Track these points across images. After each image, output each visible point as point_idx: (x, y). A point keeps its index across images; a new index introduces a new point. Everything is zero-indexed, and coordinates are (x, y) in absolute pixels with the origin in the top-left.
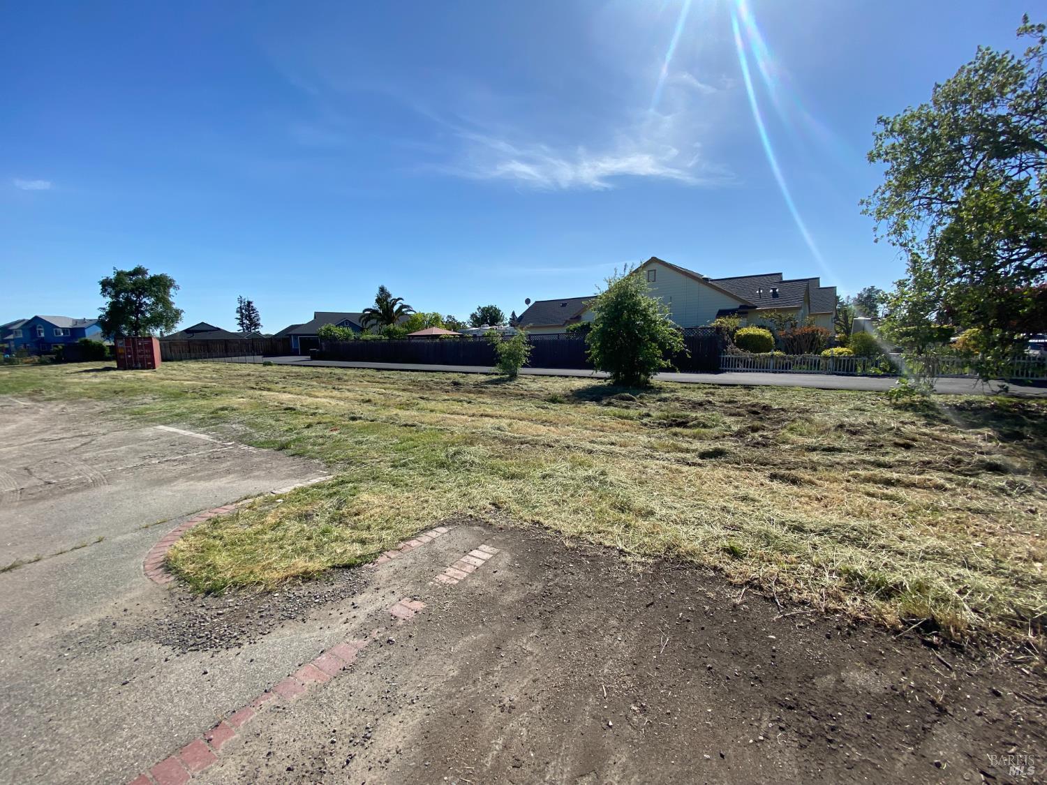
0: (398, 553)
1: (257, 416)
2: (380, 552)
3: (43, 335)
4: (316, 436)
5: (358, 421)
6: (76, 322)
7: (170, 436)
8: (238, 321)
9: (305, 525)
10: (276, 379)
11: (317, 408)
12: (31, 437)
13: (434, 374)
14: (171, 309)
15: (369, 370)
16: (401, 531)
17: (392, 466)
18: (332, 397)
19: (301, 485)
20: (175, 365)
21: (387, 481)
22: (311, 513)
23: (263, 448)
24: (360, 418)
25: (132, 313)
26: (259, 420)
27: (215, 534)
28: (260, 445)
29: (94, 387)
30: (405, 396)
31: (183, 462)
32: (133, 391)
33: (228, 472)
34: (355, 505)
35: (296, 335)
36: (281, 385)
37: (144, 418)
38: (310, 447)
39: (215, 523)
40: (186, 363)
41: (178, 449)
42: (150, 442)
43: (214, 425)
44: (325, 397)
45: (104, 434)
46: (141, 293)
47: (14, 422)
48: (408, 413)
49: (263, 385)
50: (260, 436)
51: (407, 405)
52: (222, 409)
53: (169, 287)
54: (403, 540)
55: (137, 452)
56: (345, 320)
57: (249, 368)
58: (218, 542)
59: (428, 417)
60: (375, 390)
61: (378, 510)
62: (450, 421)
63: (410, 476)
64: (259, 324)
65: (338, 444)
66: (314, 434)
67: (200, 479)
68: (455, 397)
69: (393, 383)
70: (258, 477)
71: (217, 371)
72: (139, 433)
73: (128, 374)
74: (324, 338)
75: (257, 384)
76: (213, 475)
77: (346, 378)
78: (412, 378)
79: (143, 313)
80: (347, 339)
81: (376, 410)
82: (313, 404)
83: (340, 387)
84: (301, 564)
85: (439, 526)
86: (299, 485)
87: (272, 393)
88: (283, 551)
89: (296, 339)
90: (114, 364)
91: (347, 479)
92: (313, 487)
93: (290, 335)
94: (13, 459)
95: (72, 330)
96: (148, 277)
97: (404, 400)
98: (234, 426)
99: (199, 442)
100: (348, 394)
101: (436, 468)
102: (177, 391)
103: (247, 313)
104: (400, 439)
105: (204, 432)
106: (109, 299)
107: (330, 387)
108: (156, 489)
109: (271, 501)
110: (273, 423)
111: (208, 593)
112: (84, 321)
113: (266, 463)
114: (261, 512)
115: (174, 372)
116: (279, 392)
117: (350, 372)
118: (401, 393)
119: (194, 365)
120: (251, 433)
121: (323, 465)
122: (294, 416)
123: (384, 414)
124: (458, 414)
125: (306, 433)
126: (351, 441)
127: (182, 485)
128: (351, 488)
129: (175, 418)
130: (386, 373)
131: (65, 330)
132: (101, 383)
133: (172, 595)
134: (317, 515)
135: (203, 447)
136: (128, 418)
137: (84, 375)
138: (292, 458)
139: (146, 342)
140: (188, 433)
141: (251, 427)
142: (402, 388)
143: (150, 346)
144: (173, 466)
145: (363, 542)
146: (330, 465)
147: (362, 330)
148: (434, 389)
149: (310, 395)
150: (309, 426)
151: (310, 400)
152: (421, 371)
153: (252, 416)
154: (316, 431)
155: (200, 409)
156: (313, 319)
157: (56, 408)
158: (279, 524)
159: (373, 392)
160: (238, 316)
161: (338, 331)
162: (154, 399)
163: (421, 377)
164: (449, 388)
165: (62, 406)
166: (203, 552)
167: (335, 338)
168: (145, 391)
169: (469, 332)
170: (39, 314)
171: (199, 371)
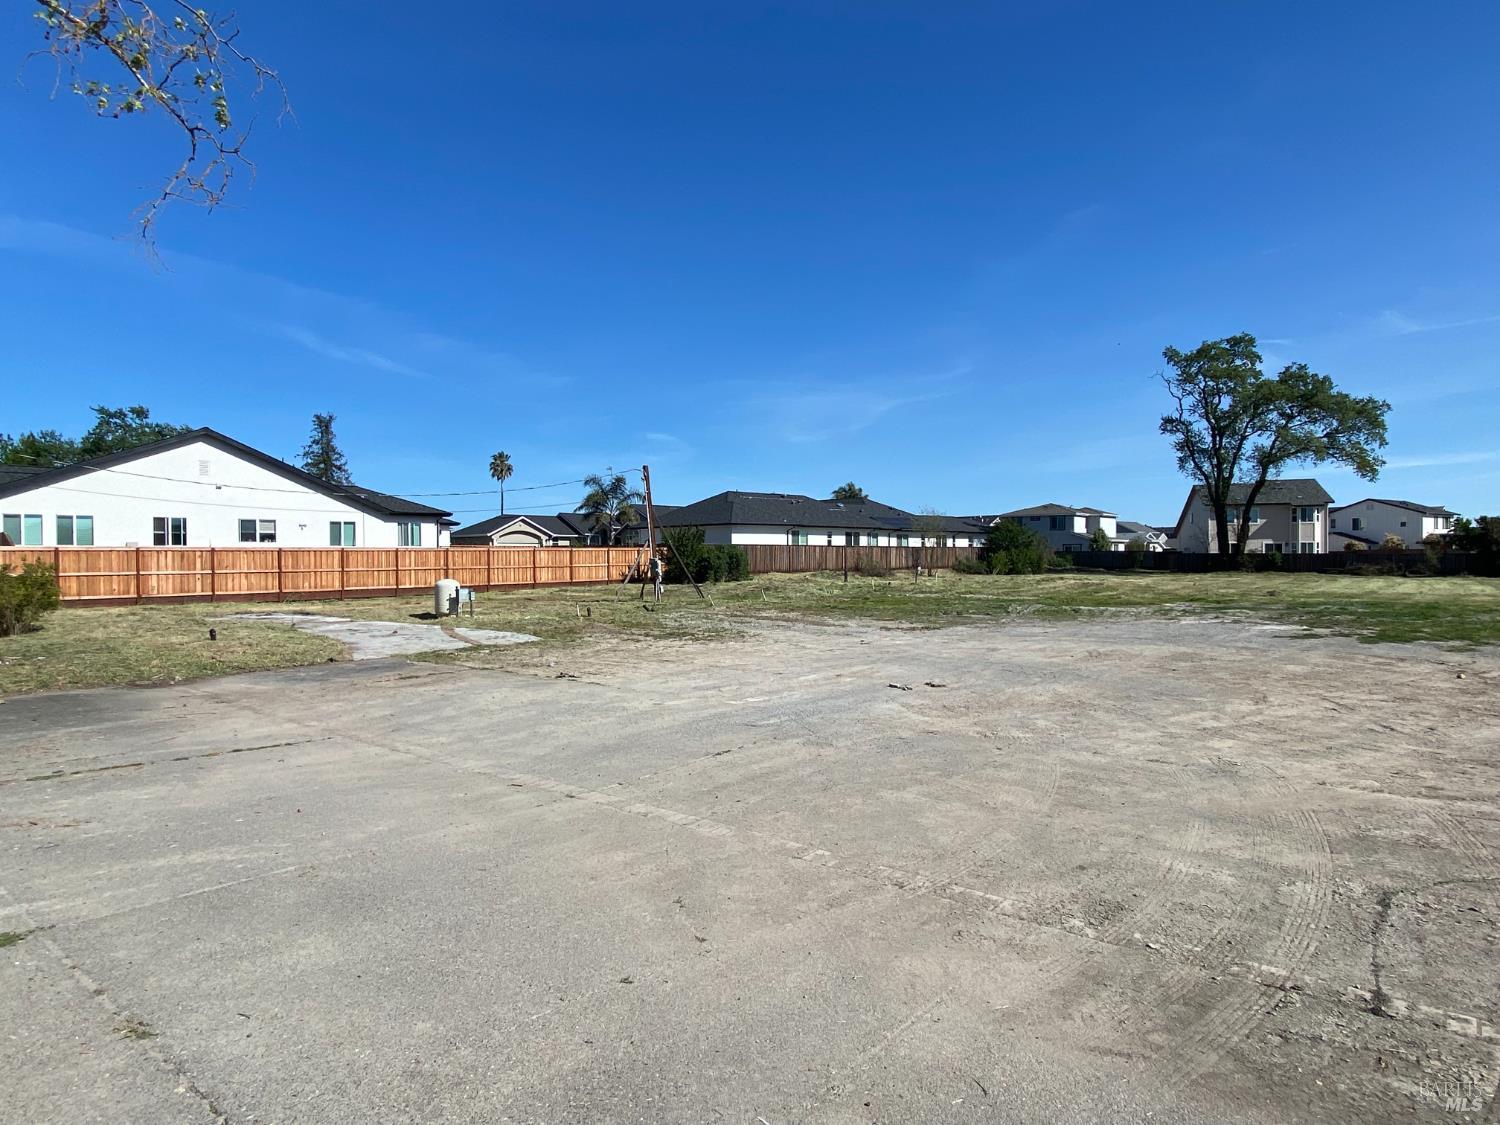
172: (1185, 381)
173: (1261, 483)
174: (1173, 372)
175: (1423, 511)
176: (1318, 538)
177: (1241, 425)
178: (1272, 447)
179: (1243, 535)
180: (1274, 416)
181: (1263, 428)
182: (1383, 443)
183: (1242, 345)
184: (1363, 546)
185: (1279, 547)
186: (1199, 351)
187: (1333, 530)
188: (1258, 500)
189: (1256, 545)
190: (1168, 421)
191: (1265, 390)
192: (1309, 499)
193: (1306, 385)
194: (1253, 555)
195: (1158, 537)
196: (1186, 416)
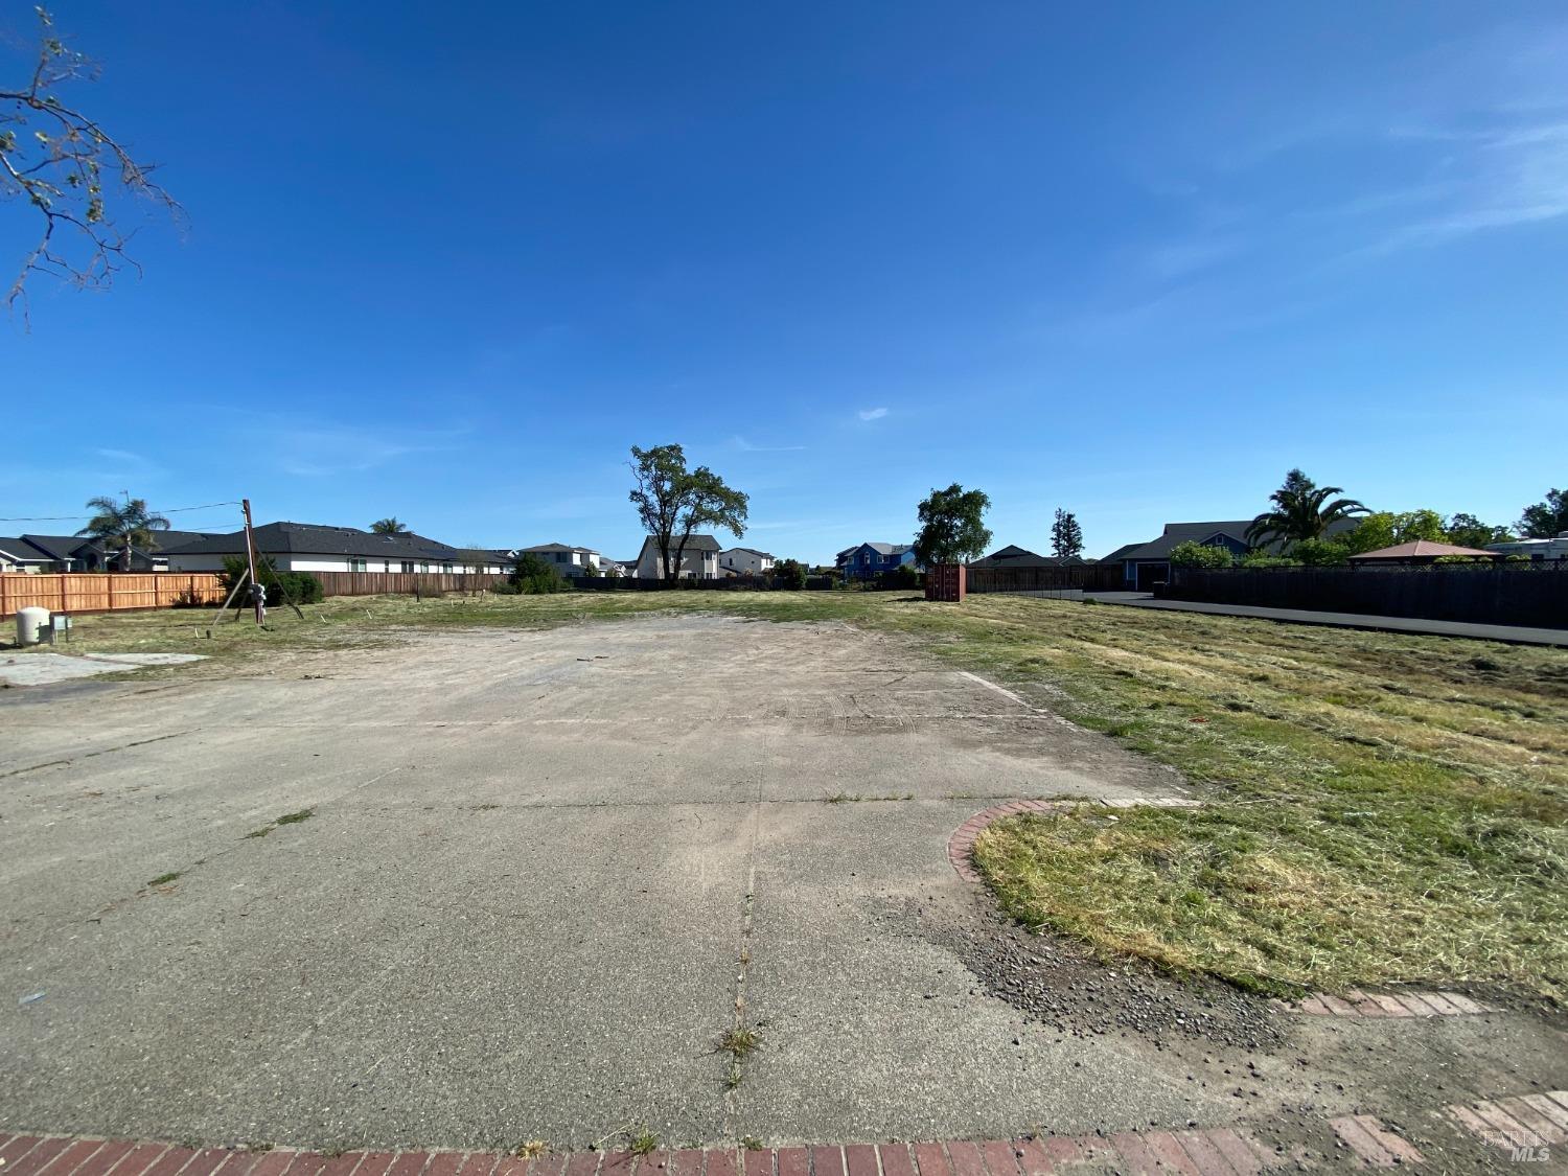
0: (1349, 1011)
1: (1077, 678)
2: (1307, 989)
3: (869, 562)
4: (1167, 726)
5: (1244, 714)
6: (895, 548)
7: (973, 686)
8: (1053, 542)
9: (1154, 874)
10: (1102, 626)
11: (1167, 679)
12: (856, 665)
13: (1418, 638)
14: (980, 530)
15: (1259, 622)
16: (1355, 964)
17: (1322, 818)
18: (1191, 663)
19: (1148, 803)
20: (979, 597)
21: (1313, 845)
22: (1164, 856)
23: (1086, 727)
24: (1248, 708)
25: (943, 537)
26: (1080, 684)
27: (1027, 837)
28: (1081, 722)
29: (905, 619)
30: (1344, 680)
31: (988, 723)
32: (939, 627)
33: (1040, 752)
34: (1246, 872)
35: (1132, 561)
36: (1109, 636)
37: (948, 660)
38: (1157, 742)
39: (1027, 821)
40: (990, 596)
41: (983, 705)
42: (955, 690)
43: (1022, 681)
44: (1182, 662)
45: (913, 672)
46: (953, 515)
47: (845, 647)
48: (1355, 715)
49: (1084, 633)
50: (1082, 708)
51: (1350, 697)
52: (1033, 661)
53: (980, 505)
54: (1361, 985)
55: (943, 700)
56: (1215, 534)
57: (1064, 606)
58: (1031, 852)
59: (1409, 733)
60: (1274, 659)
61: (1297, 898)
62: (1473, 753)
63: (1370, 852)
64: (1080, 546)
65: (1204, 748)
66: (1163, 721)
67: (1008, 752)
68: (1483, 697)
69: (1315, 650)
70: (1080, 771)
71: (1024, 608)
72: (943, 677)
73: (935, 606)
74: (1176, 565)
75: (1076, 630)
76: (1023, 750)
77: (1216, 632)
78: (1361, 643)
79: (952, 536)
80: (1218, 566)
81: (1279, 699)
82: (1161, 671)
83: (1207, 647)
84: (1151, 940)
85: (1455, 991)
86: (1142, 801)
87: (1098, 646)
88: (1120, 905)
89: (1132, 566)
90: (922, 594)
91: (1228, 816)
92: (1167, 811)
93: (1124, 560)
94: (843, 685)
95: (891, 556)
96: (961, 495)
97: (1343, 687)
98: (1047, 687)
99: (1006, 701)
100: (1221, 661)
101: (1439, 851)
102: (980, 630)
103: (1067, 531)
104: (1338, 767)
105: (1010, 689)
106: (924, 524)
107: (1189, 645)
108: (961, 752)
109: (1101, 814)
110: (1100, 691)
111: (1019, 921)
112: (901, 547)
113: (1092, 752)
114: (1085, 826)
115: (978, 606)
116: (1107, 645)
117: (1222, 622)
118: (1334, 672)
119: (998, 599)
120: (1069, 701)
121: (1181, 779)
122: (1131, 686)
123: (1298, 709)
124: (1496, 738)
125: (1150, 716)
126: (1230, 747)
127: (987, 755)
128: (1236, 837)
129: (980, 665)
130: (1298, 630)
131: (886, 557)
132: (912, 615)
133: (978, 903)
134: (1175, 864)
135: (1010, 709)
136: (934, 657)
137: (898, 604)
138: (1129, 753)
139: (954, 571)
140: (992, 686)
141: (1069, 692)
142: (1337, 660)
143: (957, 575)
144: (978, 726)
145: (1268, 952)
146: (1193, 782)
147: (1248, 550)
148: (1420, 671)
149: (1156, 656)
150: (1155, 706)
151: (1154, 664)
152: (1382, 630)
153: (1070, 677)
154: (1165, 716)
155: (1007, 657)
156: (1161, 534)
157: (875, 636)
158: (1114, 856)
159: (1270, 661)
160: (1054, 535)
161: (1204, 553)
162: (958, 638)
163: (1383, 643)
164: (1464, 673)
165: (880, 635)
166: (1012, 858)
167: (1198, 564)
168: (951, 627)
169: (1519, 549)
170: (869, 541)
171: (1004, 607)
172: (643, 469)
173: (686, 537)
174: (637, 463)
175: (762, 555)
176: (715, 570)
177: (675, 501)
178: (692, 516)
179: (677, 567)
180: (692, 497)
181: (686, 503)
182: (746, 517)
183: (675, 450)
184: (734, 574)
185: (695, 575)
186: (652, 452)
187: (721, 566)
188: (686, 546)
189: (684, 574)
190: (634, 493)
191: (688, 481)
192: (709, 548)
193: (709, 479)
194: (683, 580)
195: (620, 567)
196: (645, 492)
